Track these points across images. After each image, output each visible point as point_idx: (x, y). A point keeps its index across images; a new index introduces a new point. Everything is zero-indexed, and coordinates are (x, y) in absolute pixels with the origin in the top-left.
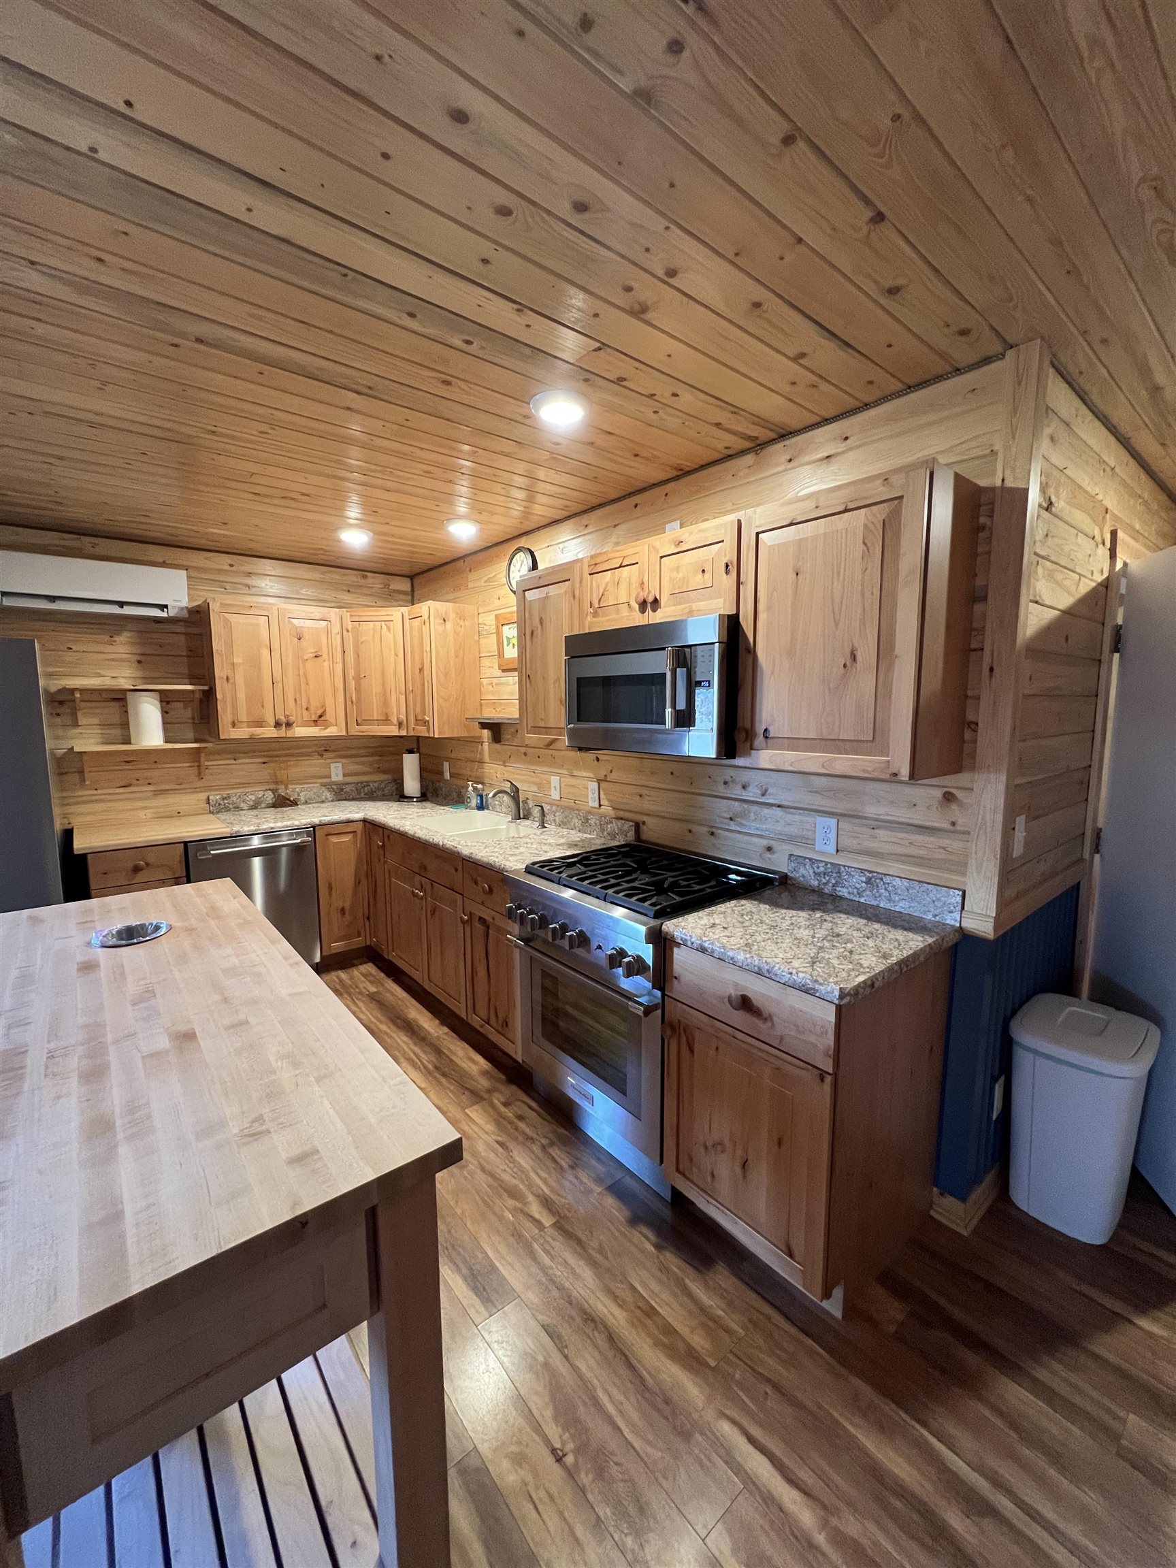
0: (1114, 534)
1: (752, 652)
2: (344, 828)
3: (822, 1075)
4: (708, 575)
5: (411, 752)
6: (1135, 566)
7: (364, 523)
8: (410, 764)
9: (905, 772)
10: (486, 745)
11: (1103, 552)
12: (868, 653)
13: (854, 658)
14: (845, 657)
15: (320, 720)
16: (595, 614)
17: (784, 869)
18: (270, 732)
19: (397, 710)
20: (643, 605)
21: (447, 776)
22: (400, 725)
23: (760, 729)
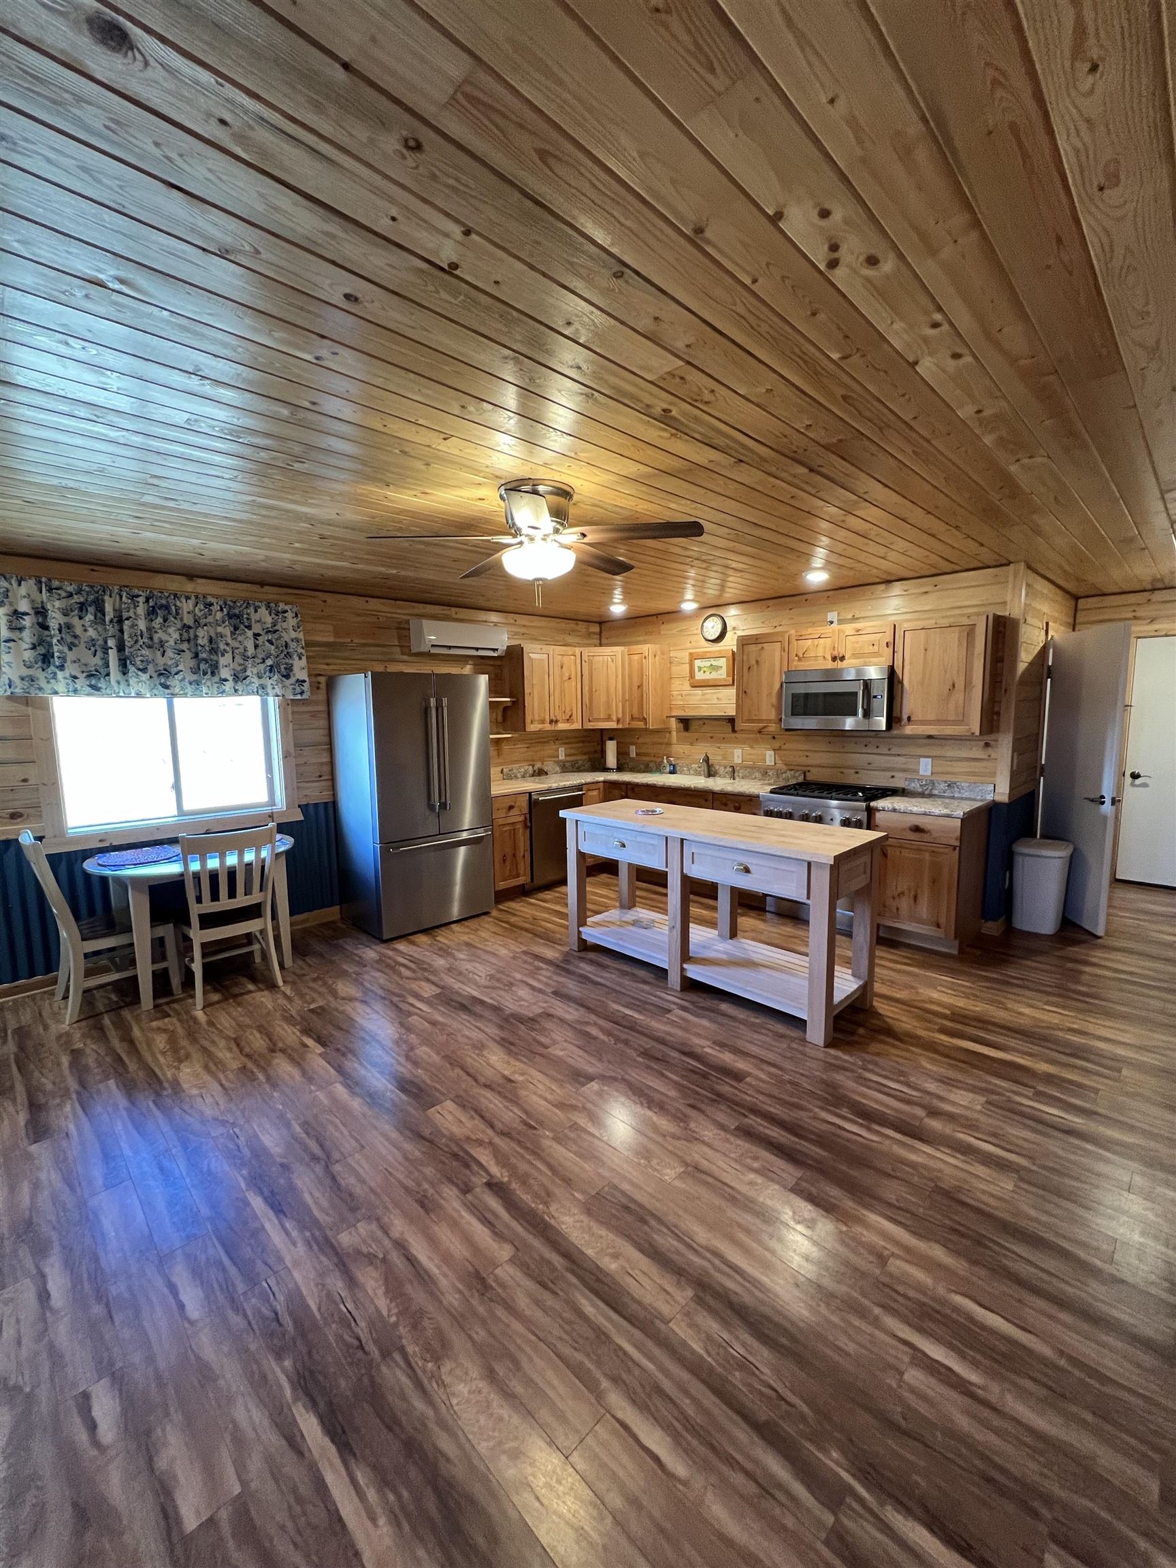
0: (1047, 624)
1: (901, 682)
2: (594, 786)
3: (955, 847)
4: (876, 647)
5: (611, 739)
6: (1057, 637)
7: (623, 602)
8: (611, 747)
9: (977, 733)
10: (674, 733)
11: (1043, 633)
12: (960, 684)
13: (954, 686)
14: (949, 686)
15: (569, 720)
16: (800, 659)
17: (902, 786)
18: (547, 727)
19: (617, 711)
20: (834, 659)
21: (633, 754)
22: (618, 721)
23: (905, 717)
